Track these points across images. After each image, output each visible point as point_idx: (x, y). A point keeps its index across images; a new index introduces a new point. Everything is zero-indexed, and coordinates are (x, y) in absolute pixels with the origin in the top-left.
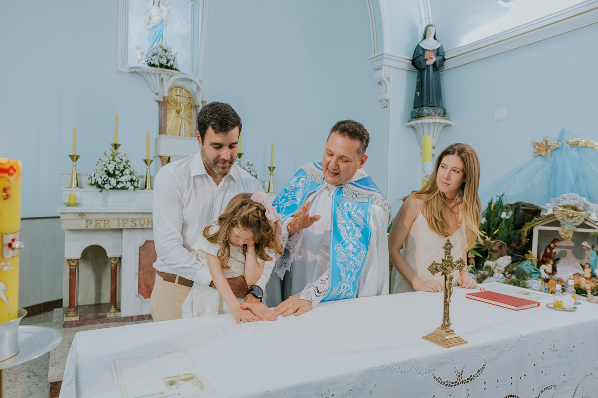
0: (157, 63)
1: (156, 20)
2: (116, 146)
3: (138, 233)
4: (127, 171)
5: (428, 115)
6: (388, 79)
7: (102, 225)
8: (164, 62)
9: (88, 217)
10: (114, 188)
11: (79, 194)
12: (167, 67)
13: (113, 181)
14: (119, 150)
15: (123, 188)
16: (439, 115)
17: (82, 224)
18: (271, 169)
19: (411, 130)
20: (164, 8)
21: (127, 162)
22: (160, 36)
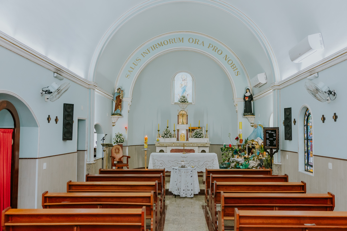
0: (181, 101)
1: (183, 86)
2: (168, 127)
3: (170, 147)
4: (169, 133)
5: (246, 115)
6: (237, 105)
7: (163, 145)
8: (183, 101)
9: (160, 143)
10: (166, 137)
11: (159, 138)
12: (184, 102)
13: (166, 136)
14: (168, 129)
15: (168, 137)
16: (249, 115)
17: (159, 145)
18: (207, 131)
19: (246, 118)
20: (185, 81)
21: (169, 131)
22: (184, 91)
